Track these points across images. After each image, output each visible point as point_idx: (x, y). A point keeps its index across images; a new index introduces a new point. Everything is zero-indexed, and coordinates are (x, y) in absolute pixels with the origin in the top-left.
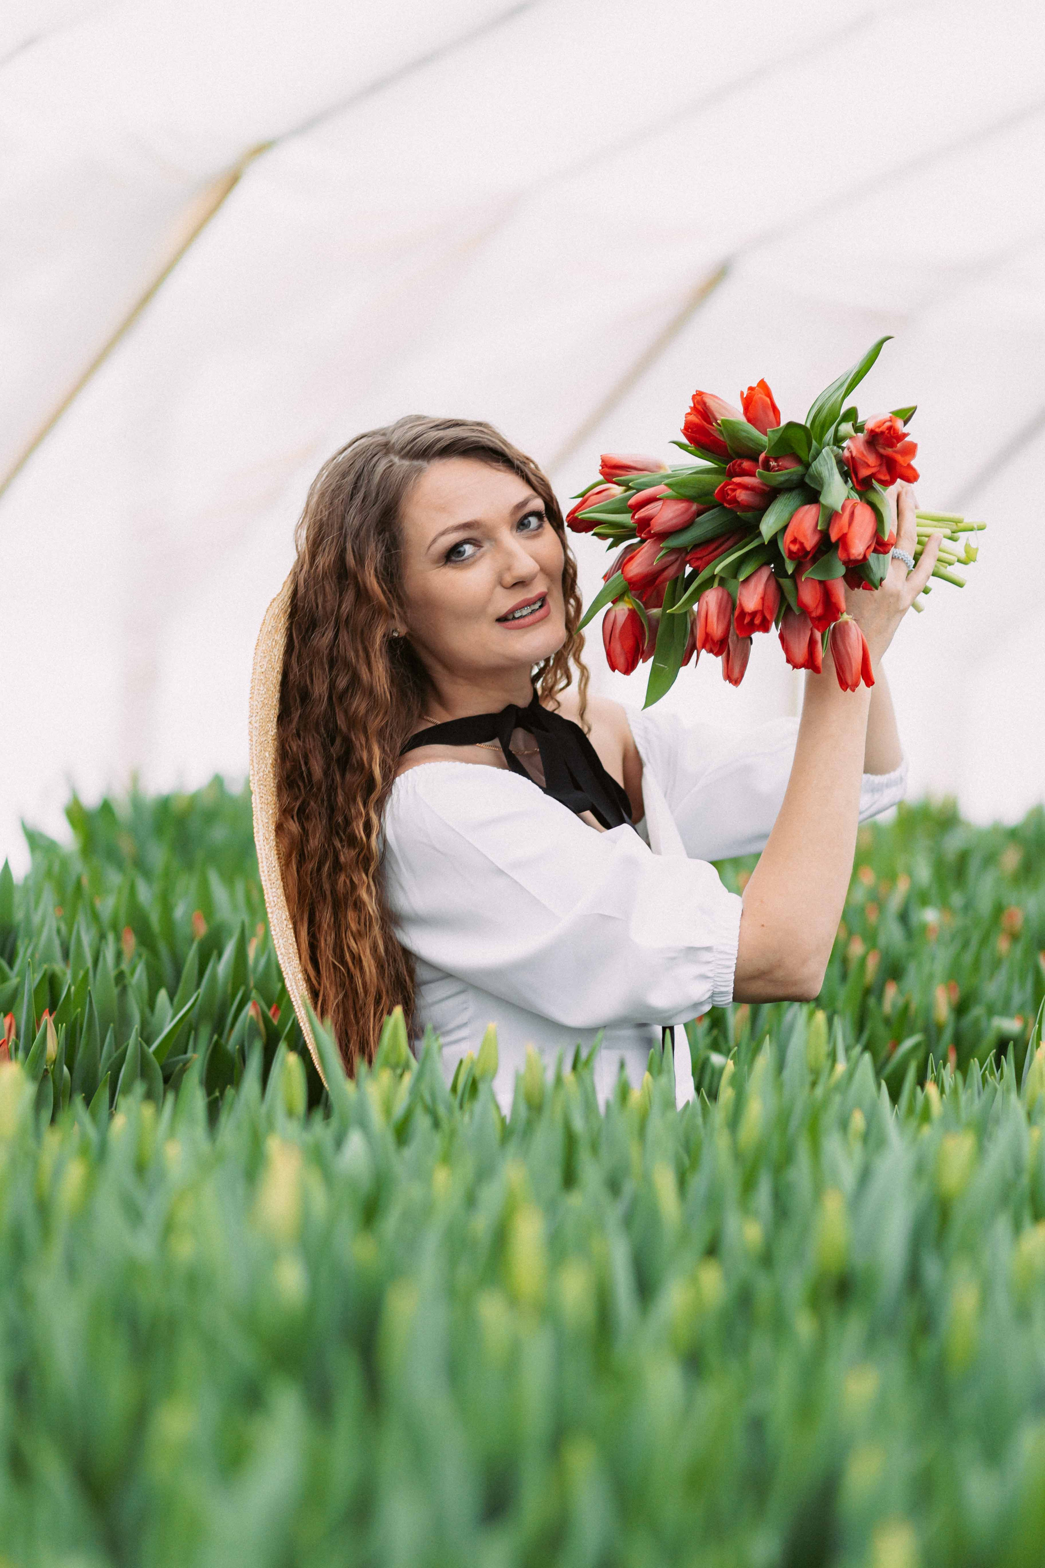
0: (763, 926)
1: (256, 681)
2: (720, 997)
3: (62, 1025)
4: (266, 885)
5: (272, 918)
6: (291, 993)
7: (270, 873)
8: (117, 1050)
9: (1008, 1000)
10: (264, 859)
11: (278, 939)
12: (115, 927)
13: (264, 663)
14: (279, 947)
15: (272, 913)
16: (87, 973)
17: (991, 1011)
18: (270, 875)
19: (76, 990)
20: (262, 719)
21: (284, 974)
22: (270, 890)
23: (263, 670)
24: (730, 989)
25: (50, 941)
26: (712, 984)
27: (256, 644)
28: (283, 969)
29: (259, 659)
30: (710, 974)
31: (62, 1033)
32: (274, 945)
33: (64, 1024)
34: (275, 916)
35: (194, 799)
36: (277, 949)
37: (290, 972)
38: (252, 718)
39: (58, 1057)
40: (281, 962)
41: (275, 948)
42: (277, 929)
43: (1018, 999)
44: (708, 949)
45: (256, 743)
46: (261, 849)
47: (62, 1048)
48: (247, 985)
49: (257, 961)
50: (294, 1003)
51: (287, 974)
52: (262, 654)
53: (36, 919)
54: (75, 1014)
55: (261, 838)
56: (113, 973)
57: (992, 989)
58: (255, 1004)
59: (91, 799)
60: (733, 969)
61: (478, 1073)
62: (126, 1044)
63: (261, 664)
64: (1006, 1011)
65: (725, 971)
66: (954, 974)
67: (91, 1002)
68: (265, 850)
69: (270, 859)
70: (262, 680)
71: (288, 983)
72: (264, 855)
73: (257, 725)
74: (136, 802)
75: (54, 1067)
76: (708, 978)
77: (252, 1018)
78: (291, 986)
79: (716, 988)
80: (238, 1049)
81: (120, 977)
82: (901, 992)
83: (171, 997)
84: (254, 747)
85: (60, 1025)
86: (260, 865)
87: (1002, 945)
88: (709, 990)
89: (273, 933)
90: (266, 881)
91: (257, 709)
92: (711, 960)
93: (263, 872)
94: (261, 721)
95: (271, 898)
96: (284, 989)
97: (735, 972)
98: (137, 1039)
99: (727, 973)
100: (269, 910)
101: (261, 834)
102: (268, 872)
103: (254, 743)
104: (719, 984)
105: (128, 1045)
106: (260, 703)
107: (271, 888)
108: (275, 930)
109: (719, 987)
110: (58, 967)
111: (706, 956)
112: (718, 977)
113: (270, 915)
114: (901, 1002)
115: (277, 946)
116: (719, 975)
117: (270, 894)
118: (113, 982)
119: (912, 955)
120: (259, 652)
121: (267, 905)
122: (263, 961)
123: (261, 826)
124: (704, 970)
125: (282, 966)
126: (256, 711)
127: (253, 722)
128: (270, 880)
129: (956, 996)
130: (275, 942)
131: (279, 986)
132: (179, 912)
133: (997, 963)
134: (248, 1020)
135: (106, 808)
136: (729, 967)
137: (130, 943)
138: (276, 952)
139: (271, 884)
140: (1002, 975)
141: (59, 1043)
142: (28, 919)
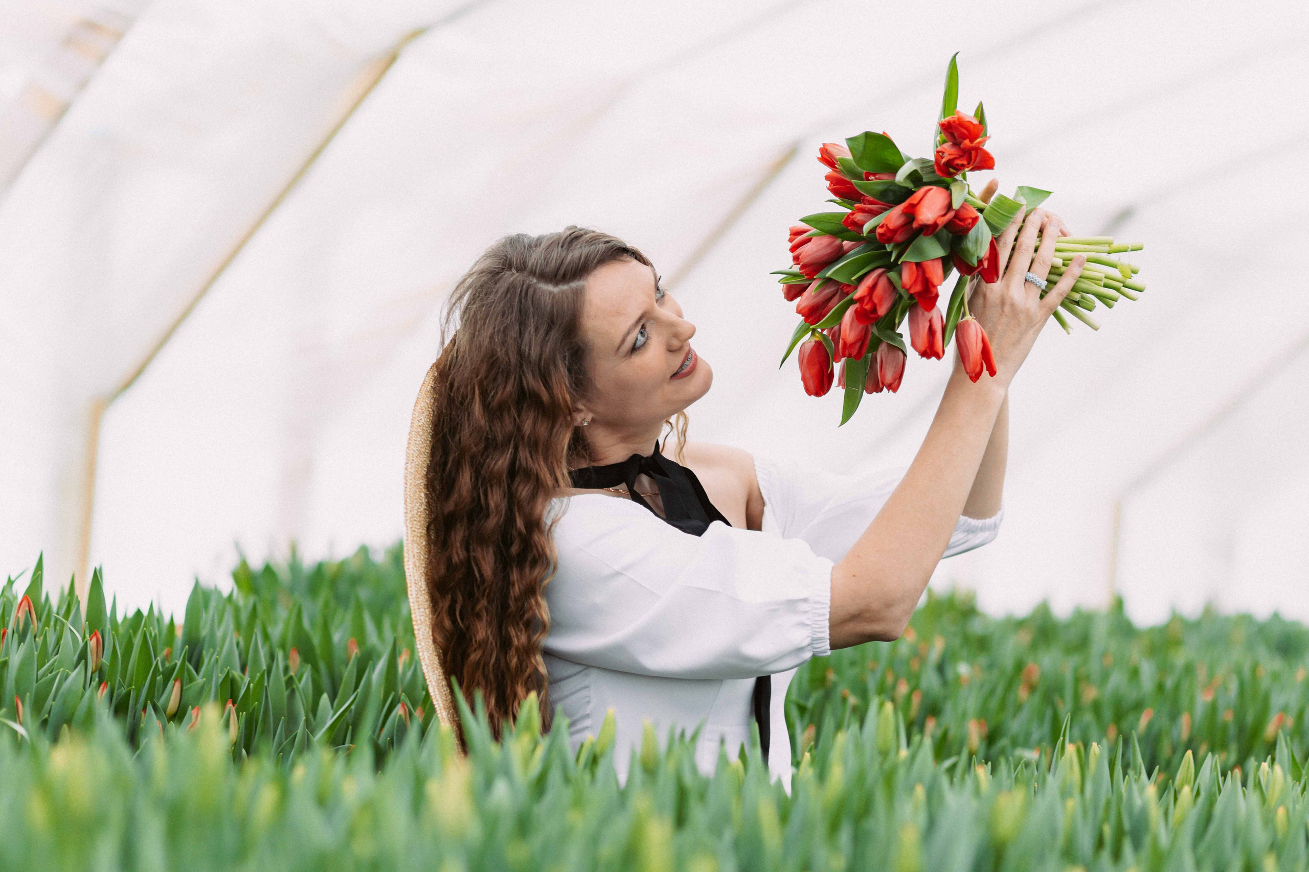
0: (854, 576)
1: (413, 433)
2: (818, 643)
3: (242, 713)
4: (414, 606)
5: (418, 634)
6: (433, 697)
7: (419, 595)
8: (286, 738)
9: (1028, 735)
10: (413, 585)
11: (423, 652)
12: (283, 646)
13: (421, 418)
14: (424, 659)
15: (418, 630)
16: (262, 676)
17: (1015, 744)
18: (418, 598)
19: (255, 688)
20: (417, 465)
21: (428, 681)
22: (417, 611)
23: (420, 424)
24: (826, 634)
25: (230, 652)
26: (811, 631)
27: (415, 402)
28: (427, 677)
29: (417, 414)
30: (808, 622)
31: (243, 720)
32: (419, 657)
33: (245, 713)
34: (421, 633)
35: (343, 564)
36: (422, 661)
37: (433, 680)
38: (408, 465)
39: (238, 740)
40: (425, 671)
41: (420, 660)
42: (423, 644)
43: (1036, 736)
44: (805, 600)
45: (411, 485)
46: (410, 576)
47: (242, 733)
48: (396, 691)
49: (404, 673)
50: (436, 706)
51: (430, 681)
52: (420, 411)
53: (219, 634)
54: (253, 707)
55: (411, 566)
56: (283, 679)
57: (1015, 726)
58: (403, 705)
59: (256, 563)
60: (828, 617)
61: (598, 750)
62: (295, 733)
63: (418, 419)
64: (1026, 744)
65: (820, 618)
66: (983, 714)
67: (267, 697)
68: (414, 576)
69: (420, 584)
70: (419, 432)
71: (431, 690)
72: (413, 581)
73: (412, 471)
74: (294, 567)
75: (234, 749)
76: (807, 625)
77: (400, 716)
78: (434, 691)
79: (814, 634)
80: (389, 740)
81: (290, 682)
82: (938, 725)
83: (333, 698)
84: (408, 489)
85: (241, 713)
86: (409, 589)
87: (1022, 694)
88: (808, 637)
89: (419, 646)
90: (413, 602)
91: (413, 457)
92: (807, 610)
93: (412, 595)
94: (417, 466)
95: (418, 618)
96: (428, 695)
97: (830, 620)
98: (304, 730)
99: (823, 620)
100: (415, 627)
101: (411, 563)
102: (417, 595)
103: (408, 485)
104: (817, 630)
105: (296, 735)
106: (417, 451)
107: (419, 609)
108: (420, 644)
109: (817, 634)
110: (237, 673)
111: (804, 607)
112: (816, 624)
113: (416, 632)
114: (939, 733)
115: (421, 658)
116: (816, 622)
117: (417, 614)
118: (284, 684)
119: (945, 698)
120: (418, 408)
121: (414, 623)
122: (409, 674)
123: (411, 556)
124: (804, 618)
125: (426, 675)
126: (413, 458)
127: (408, 468)
128: (418, 602)
129: (986, 730)
130: (421, 654)
131: (424, 693)
132: (336, 637)
133: (1019, 708)
134: (398, 717)
135: (268, 570)
136: (824, 615)
137: (296, 660)
138: (420, 663)
139: (418, 605)
140: (1024, 715)
141: (239, 728)
142: (212, 633)
